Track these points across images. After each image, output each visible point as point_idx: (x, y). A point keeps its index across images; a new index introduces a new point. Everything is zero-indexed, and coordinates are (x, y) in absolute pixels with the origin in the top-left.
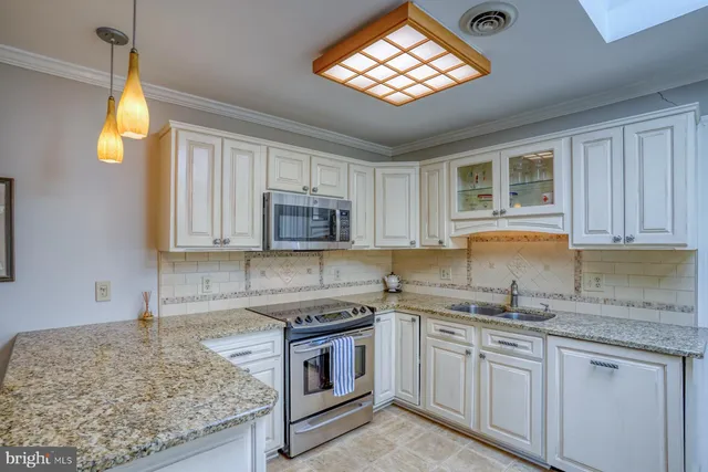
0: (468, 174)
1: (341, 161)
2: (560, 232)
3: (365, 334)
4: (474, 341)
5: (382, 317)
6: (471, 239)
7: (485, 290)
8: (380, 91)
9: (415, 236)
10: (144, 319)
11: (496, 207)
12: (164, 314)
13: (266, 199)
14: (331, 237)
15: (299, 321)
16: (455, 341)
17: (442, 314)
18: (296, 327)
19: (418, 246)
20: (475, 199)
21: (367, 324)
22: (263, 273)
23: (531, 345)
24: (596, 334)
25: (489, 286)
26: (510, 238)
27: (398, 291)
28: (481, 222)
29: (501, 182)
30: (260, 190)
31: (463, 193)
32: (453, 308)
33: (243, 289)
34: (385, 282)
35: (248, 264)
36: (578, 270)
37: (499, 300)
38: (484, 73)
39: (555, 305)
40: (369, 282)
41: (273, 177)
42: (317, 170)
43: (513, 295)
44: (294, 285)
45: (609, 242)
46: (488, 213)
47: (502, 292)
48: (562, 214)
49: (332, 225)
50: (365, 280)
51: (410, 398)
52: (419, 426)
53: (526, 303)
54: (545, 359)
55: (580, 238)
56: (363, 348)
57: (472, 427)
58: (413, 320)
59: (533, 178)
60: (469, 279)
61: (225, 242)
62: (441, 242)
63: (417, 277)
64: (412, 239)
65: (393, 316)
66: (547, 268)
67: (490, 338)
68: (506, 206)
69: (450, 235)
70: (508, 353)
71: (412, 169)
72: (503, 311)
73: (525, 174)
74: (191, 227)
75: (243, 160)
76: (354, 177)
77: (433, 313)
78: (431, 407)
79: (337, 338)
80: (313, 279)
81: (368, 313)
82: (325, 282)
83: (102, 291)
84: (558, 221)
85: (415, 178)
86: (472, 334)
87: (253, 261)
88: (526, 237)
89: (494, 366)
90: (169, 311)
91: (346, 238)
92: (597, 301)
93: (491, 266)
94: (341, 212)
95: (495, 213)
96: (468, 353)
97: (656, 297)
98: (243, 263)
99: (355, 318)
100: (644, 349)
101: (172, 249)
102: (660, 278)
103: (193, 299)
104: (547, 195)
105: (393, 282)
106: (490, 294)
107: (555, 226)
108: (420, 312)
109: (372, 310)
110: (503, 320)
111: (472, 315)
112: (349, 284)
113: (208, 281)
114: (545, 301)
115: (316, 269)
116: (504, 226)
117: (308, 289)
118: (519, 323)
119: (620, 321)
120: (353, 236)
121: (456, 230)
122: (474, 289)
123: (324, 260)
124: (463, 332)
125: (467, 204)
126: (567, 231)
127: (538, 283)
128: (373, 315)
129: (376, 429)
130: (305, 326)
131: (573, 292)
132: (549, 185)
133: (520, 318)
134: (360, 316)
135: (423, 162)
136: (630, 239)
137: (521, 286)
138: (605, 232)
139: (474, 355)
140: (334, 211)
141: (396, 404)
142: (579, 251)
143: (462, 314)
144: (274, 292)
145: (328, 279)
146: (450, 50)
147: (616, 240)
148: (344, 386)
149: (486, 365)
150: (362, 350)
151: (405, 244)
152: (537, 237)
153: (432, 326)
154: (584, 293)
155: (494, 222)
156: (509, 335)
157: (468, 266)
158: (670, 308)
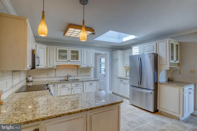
11: (68, 60)
16: (66, 88)
19: (46, 68)
22: (14, 79)
23: (81, 84)
25: (61, 76)
28: (63, 62)
29: (69, 55)
35: (12, 75)
36: (78, 71)
45: (86, 66)
46: (66, 61)
47: (64, 77)
48: (80, 62)
54: (83, 86)
58: (53, 86)
60: (55, 75)
62: (54, 66)
63: (38, 77)
64: (45, 66)
68: (70, 59)
82: (21, 81)
85: (46, 50)
89: (75, 90)
93: (61, 72)
96: (69, 89)
97: (87, 74)
106: (61, 78)
108: (55, 83)
116: (69, 63)
121: (57, 64)
122: (56, 77)
123: (21, 73)
126: (80, 65)
131: (77, 75)
135: (47, 46)
136: (89, 66)
155: (67, 62)
156: (77, 83)
157: (55, 72)
158: (89, 76)
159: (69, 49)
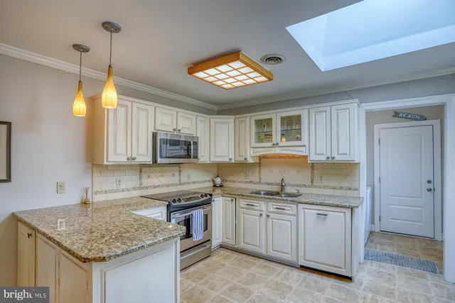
0: (259, 123)
1: (193, 115)
2: (304, 154)
3: (207, 208)
4: (264, 209)
5: (215, 199)
6: (261, 158)
7: (268, 184)
8: (220, 83)
9: (232, 156)
10: (85, 203)
11: (274, 142)
12: (95, 200)
13: (154, 136)
14: (188, 156)
15: (174, 201)
16: (255, 210)
17: (247, 196)
18: (173, 204)
19: (233, 161)
20: (263, 137)
21: (208, 203)
22: (149, 177)
23: (290, 208)
24: (318, 201)
25: (270, 182)
26: (281, 157)
27: (221, 186)
28: (266, 149)
29: (277, 128)
30: (151, 130)
31: (257, 133)
32: (253, 193)
33: (138, 186)
34: (213, 181)
35: (141, 172)
36: (312, 173)
37: (275, 189)
38: (270, 79)
39: (303, 190)
40: (205, 181)
41: (158, 123)
42: (180, 120)
43: (282, 186)
44: (166, 182)
45: (325, 159)
46: (270, 144)
47: (277, 185)
48: (305, 146)
49: (188, 150)
50: (203, 180)
51: (231, 242)
52: (235, 255)
53: (288, 190)
54: (297, 215)
55: (313, 158)
56: (207, 215)
57: (263, 252)
58: (232, 200)
59: (292, 127)
60: (260, 178)
61: (133, 159)
62: (246, 159)
63: (232, 178)
64: (230, 157)
65: (221, 198)
66: (298, 172)
67: (272, 206)
68: (279, 141)
69: (250, 155)
70: (281, 214)
71: (230, 120)
72: (278, 194)
73: (288, 125)
74: (116, 151)
75: (142, 114)
76: (199, 123)
77: (243, 195)
78: (242, 246)
79: (194, 210)
80: (175, 180)
81: (209, 197)
82: (182, 182)
83: (60, 188)
84: (303, 149)
85: (232, 125)
86: (263, 206)
87: (144, 170)
88: (288, 156)
89: (274, 221)
90: (98, 198)
91: (196, 157)
92: (321, 188)
93: (271, 171)
94: (194, 142)
95: (274, 144)
96: (261, 215)
97: (344, 184)
98: (138, 170)
99: (202, 199)
100: (337, 206)
101: (105, 163)
102: (346, 175)
103: (111, 191)
104: (298, 136)
105: (218, 181)
106: (271, 186)
107: (302, 152)
108: (235, 196)
109: (211, 195)
110: (277, 197)
111: (262, 196)
112: (194, 182)
113: (119, 181)
114: (297, 188)
115: (177, 174)
116: (278, 151)
117: (173, 185)
118: (285, 198)
119: (330, 196)
120: (199, 156)
121: (254, 152)
122: (263, 184)
123: (181, 169)
124: (258, 205)
125: (259, 140)
126: (307, 154)
127: (295, 179)
128: (211, 198)
129: (214, 259)
130: (177, 204)
131: (310, 184)
132: (299, 131)
133: (286, 196)
134: (205, 198)
135: (236, 116)
136: (333, 158)
137: (286, 181)
138: (323, 154)
139: (264, 216)
140: (190, 142)
141: (222, 246)
142: (313, 163)
143: (258, 195)
144: (154, 187)
145: (184, 179)
146: (256, 70)
147: (328, 158)
148: (198, 236)
149: (270, 221)
150: (206, 216)
151: (226, 160)
152: (293, 157)
153: (242, 203)
154: (315, 184)
155: (273, 149)
156: (281, 205)
157: (260, 172)
158: (350, 189)
159: (276, 116)
